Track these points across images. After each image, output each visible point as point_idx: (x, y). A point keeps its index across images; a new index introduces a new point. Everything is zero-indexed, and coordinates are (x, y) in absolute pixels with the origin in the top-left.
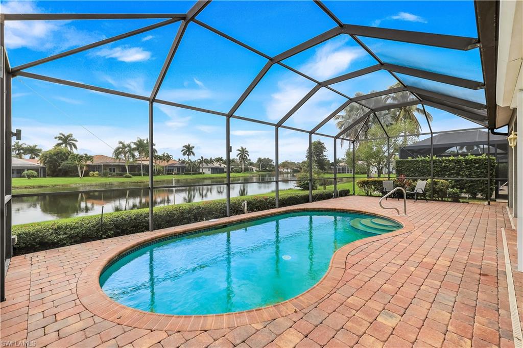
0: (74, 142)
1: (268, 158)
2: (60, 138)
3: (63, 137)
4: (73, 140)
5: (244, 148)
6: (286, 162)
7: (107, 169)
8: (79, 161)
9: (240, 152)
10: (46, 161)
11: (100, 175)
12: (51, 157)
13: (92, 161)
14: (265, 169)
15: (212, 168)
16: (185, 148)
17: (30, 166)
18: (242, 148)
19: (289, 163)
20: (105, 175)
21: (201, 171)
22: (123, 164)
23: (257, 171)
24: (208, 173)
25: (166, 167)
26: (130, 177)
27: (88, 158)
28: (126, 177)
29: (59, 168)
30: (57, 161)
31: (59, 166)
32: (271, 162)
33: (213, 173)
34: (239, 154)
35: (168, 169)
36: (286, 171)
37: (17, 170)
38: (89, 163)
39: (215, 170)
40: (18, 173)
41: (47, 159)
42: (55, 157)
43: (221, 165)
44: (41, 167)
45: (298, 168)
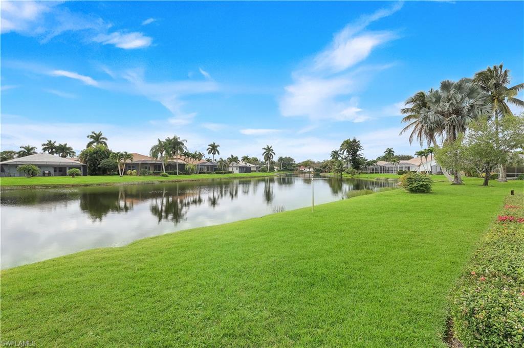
0: (104, 140)
1: (289, 157)
2: (92, 137)
3: (95, 135)
4: (103, 138)
5: (270, 146)
6: (309, 161)
7: (144, 167)
8: (119, 160)
9: (265, 151)
10: (87, 160)
11: (137, 174)
12: (91, 155)
13: (132, 159)
14: (286, 168)
15: (240, 167)
16: (210, 147)
17: (71, 164)
18: (268, 147)
19: (311, 162)
20: (143, 174)
21: (231, 170)
22: (160, 163)
23: (278, 171)
24: (236, 172)
25: (198, 165)
26: (167, 176)
27: (129, 156)
28: (163, 176)
29: (99, 166)
30: (97, 160)
31: (99, 164)
32: (292, 161)
33: (241, 172)
34: (265, 152)
35: (200, 168)
36: (308, 170)
37: (60, 168)
38: (128, 161)
39: (242, 169)
40: (60, 171)
41: (88, 157)
42: (95, 155)
43: (246, 164)
44: (83, 166)
45: (321, 167)
